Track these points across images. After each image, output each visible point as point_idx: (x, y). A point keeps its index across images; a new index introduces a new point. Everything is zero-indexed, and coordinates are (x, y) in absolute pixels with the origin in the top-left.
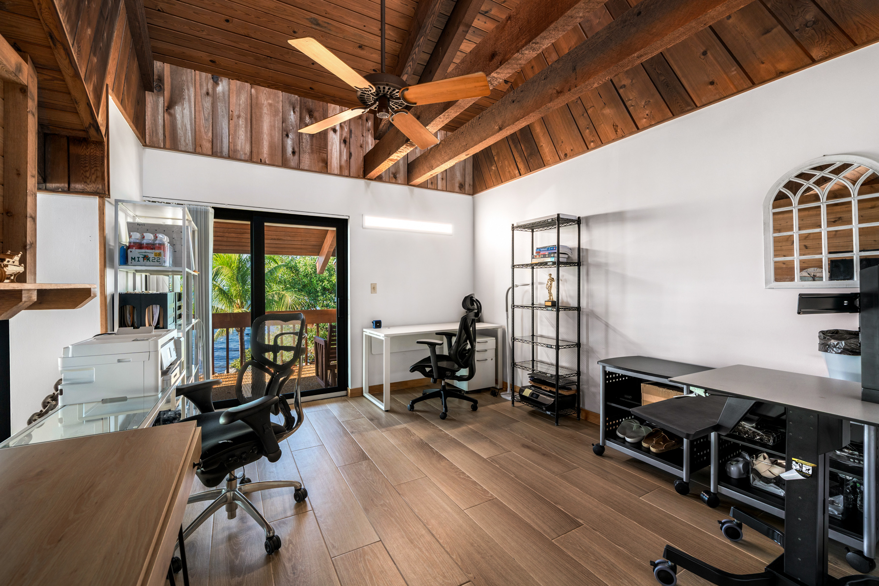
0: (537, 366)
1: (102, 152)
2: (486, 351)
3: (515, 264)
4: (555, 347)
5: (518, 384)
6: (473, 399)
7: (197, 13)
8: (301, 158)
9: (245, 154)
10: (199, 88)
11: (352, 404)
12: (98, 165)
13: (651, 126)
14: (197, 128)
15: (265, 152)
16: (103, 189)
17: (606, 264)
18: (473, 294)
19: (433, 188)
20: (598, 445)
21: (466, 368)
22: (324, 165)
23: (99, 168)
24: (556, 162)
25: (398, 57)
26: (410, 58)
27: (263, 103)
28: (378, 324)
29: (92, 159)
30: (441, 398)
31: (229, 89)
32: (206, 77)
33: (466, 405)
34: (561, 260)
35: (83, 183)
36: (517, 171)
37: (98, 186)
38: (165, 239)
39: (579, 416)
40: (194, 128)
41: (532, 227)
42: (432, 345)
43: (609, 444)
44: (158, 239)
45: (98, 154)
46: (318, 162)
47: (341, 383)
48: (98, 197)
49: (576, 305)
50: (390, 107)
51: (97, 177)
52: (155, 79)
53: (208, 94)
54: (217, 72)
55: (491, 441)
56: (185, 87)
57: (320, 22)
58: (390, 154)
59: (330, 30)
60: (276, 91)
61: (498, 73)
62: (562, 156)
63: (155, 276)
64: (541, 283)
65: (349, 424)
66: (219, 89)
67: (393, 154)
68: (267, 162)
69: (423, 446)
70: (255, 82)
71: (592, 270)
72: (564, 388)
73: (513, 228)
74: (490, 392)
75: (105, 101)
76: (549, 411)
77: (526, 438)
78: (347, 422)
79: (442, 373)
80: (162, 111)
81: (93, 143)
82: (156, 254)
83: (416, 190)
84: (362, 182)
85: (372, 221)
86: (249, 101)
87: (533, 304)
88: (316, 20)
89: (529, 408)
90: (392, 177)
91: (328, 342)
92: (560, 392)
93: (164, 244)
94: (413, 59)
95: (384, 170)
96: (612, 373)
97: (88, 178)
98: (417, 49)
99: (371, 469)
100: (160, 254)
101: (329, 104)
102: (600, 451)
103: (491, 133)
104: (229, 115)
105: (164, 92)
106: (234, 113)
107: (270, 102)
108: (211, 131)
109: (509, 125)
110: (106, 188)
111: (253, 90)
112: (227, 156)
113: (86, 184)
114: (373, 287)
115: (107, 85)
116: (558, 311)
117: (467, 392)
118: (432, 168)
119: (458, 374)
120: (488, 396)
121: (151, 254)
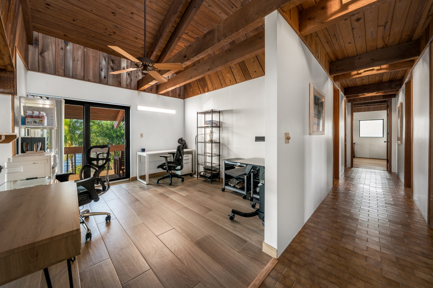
0: (206, 164)
1: (13, 76)
2: (188, 159)
3: (198, 127)
4: (211, 156)
5: (200, 171)
6: (182, 178)
7: (59, 15)
8: (108, 80)
9: (81, 77)
10: (57, 46)
11: (132, 183)
12: (11, 81)
13: (240, 82)
14: (56, 64)
15: (91, 76)
16: (14, 92)
17: (228, 127)
18: (182, 138)
19: (167, 95)
20: (223, 188)
21: (179, 165)
22: (119, 83)
23: (12, 83)
24: (212, 90)
25: (152, 44)
26: (157, 46)
27: (90, 55)
28: (143, 150)
29: (8, 78)
30: (170, 178)
31: (73, 48)
32: (61, 41)
33: (180, 180)
34: (213, 125)
35: (3, 88)
36: (200, 92)
37: (11, 90)
38: (45, 114)
39: (219, 180)
40: (54, 63)
41: (205, 113)
42: (166, 157)
43: (226, 187)
44: (41, 114)
45: (11, 76)
46: (116, 82)
47: (127, 175)
48: (11, 95)
49: (219, 142)
50: (148, 68)
51: (11, 86)
52: (34, 40)
53: (62, 49)
54: (67, 39)
55: (187, 191)
56: (50, 45)
57: (118, 27)
58: (149, 82)
59: (123, 30)
60: (97, 51)
61: (187, 63)
62: (215, 88)
63: (33, 130)
64: (208, 134)
65: (131, 190)
66: (68, 47)
67: (150, 82)
68: (92, 81)
69: (161, 194)
70: (86, 46)
71: (224, 129)
72: (214, 171)
73: (198, 113)
74: (190, 175)
75: (15, 55)
76: (209, 179)
77: (200, 188)
78: (130, 190)
79: (170, 168)
80: (38, 54)
81: (9, 72)
82: (40, 120)
83: (160, 96)
84: (136, 92)
85: (140, 108)
86: (83, 54)
87: (205, 141)
88: (116, 26)
89: (203, 179)
90: (150, 90)
91: (121, 158)
92: (213, 172)
93: (44, 116)
94: (158, 46)
95: (146, 88)
96: (228, 164)
97: (6, 87)
98: (160, 43)
99: (140, 204)
100: (42, 121)
101: (122, 58)
102: (224, 190)
103: (188, 79)
104: (73, 59)
105: (39, 46)
106: (76, 58)
107: (94, 55)
108: (64, 65)
109: (194, 78)
110: (15, 92)
111: (85, 49)
112: (72, 77)
113: (4, 89)
114: (141, 135)
115: (16, 46)
116: (212, 144)
117: (181, 176)
118: (166, 89)
119: (177, 168)
120: (189, 176)
121: (37, 120)
